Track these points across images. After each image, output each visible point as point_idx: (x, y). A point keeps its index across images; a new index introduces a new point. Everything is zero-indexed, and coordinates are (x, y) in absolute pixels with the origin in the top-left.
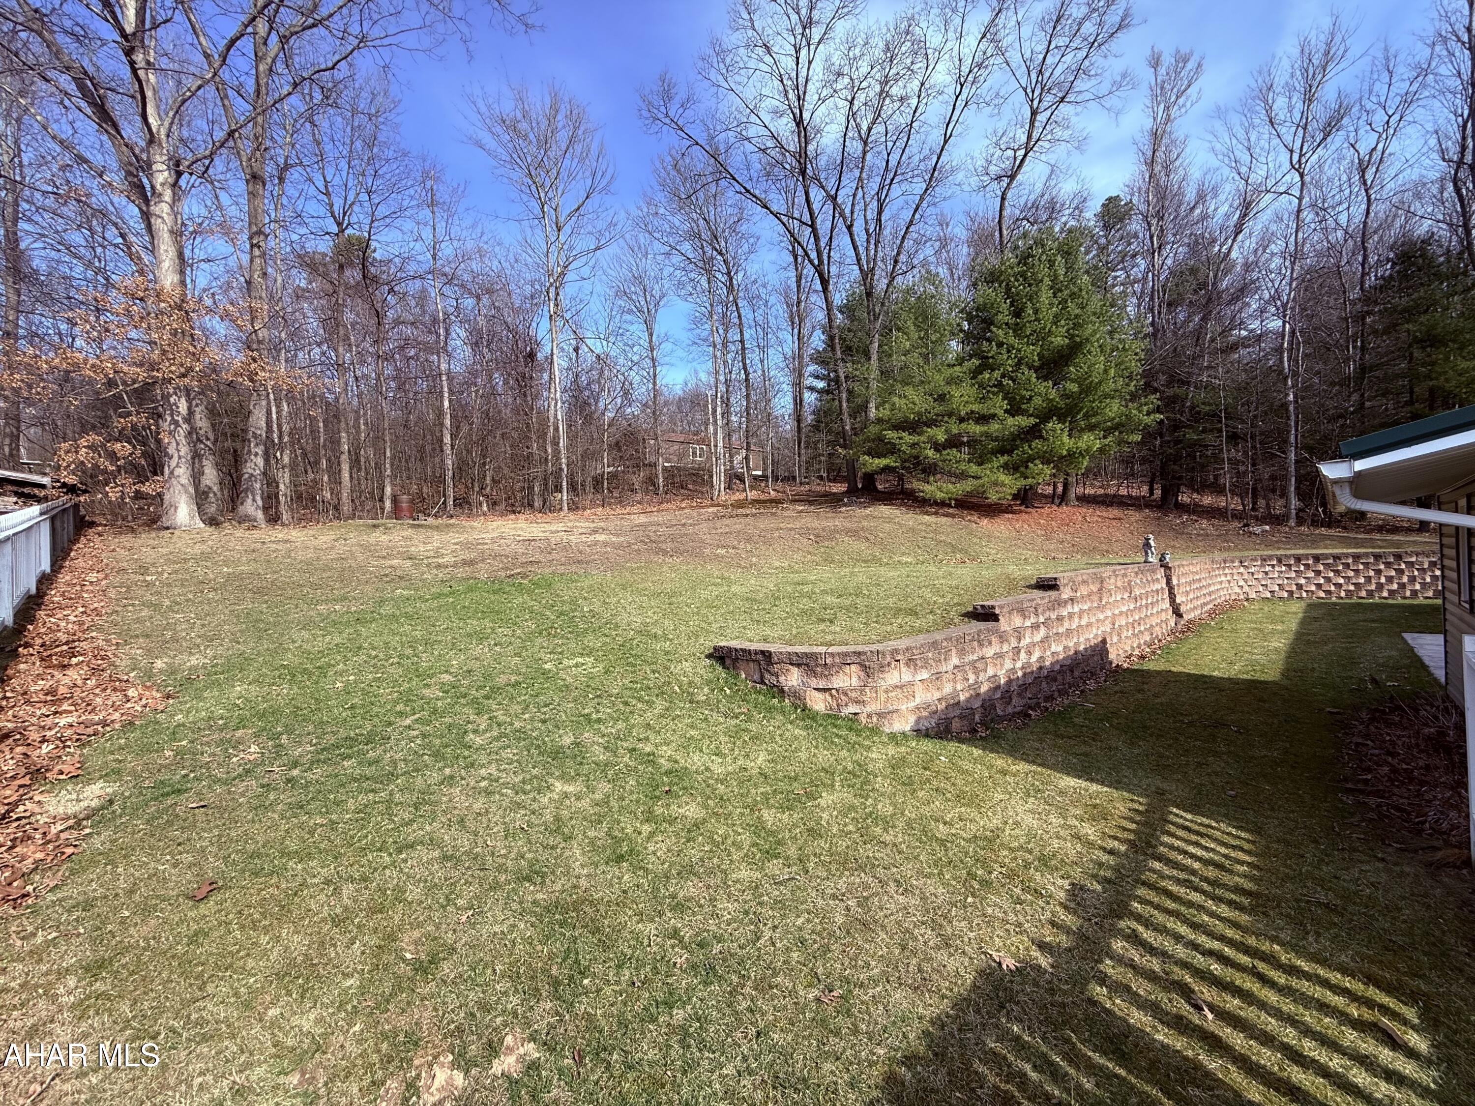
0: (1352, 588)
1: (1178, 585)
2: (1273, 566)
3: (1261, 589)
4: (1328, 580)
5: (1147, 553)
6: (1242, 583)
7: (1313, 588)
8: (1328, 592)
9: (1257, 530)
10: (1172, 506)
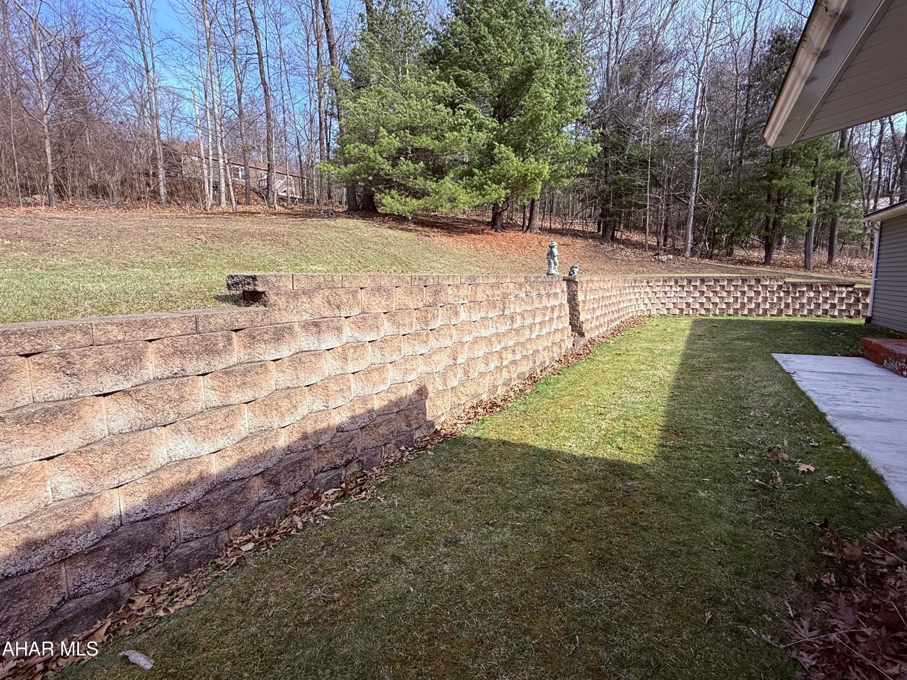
0: (724, 306)
1: (584, 302)
2: (671, 286)
3: (661, 306)
4: (709, 299)
5: (549, 264)
6: (647, 301)
7: (698, 306)
8: (708, 310)
9: (664, 258)
10: (609, 238)
